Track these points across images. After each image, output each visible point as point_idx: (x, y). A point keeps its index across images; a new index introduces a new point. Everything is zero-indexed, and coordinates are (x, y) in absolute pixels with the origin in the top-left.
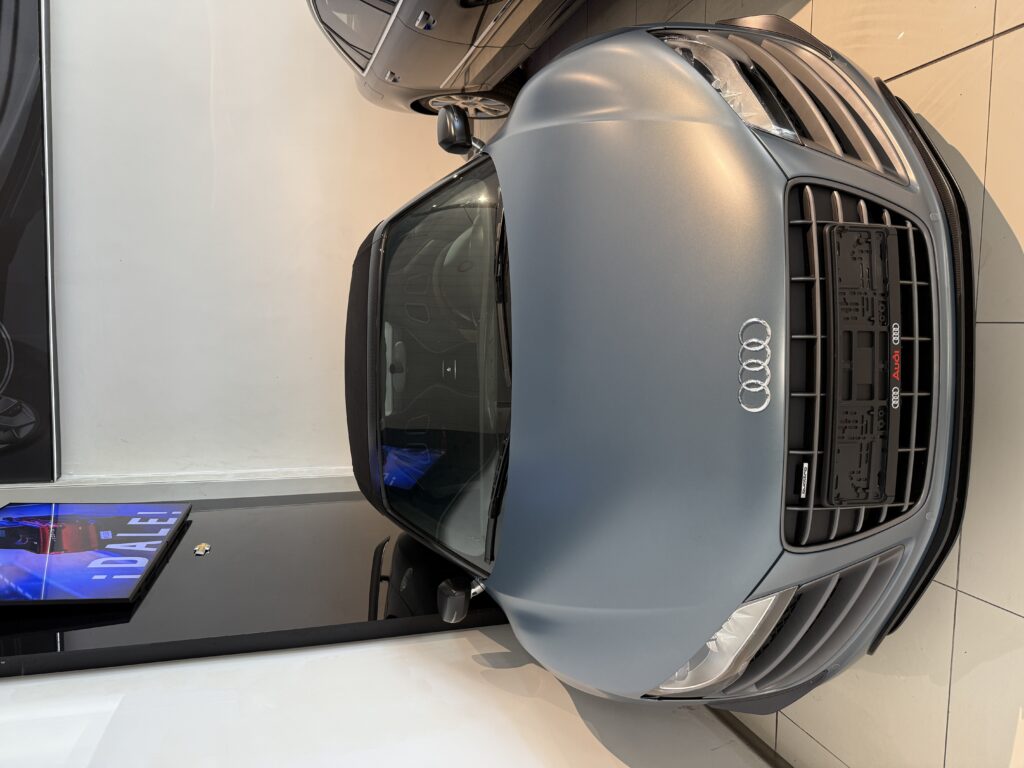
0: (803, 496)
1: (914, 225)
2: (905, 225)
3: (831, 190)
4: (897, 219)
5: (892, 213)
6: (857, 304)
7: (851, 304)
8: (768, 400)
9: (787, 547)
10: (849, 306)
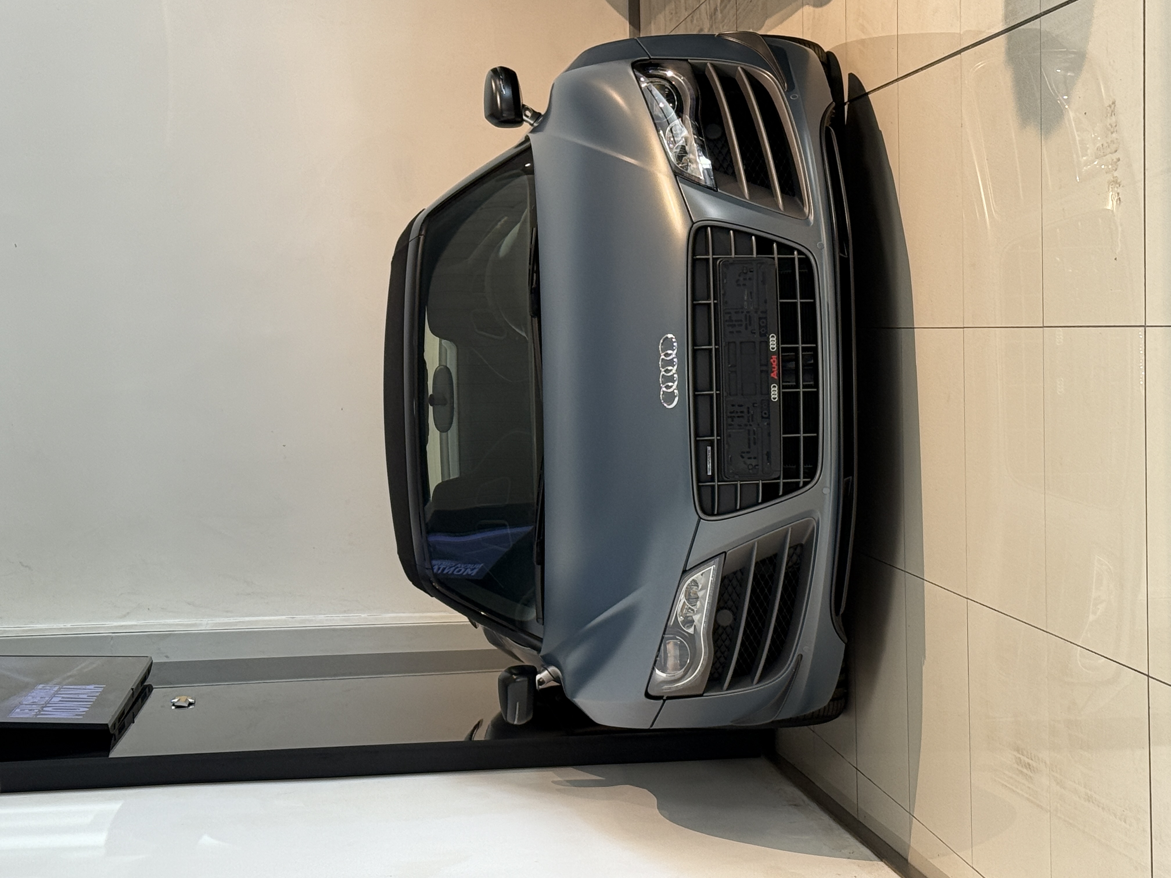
0: (710, 473)
1: (800, 252)
2: (793, 254)
3: (729, 230)
4: (784, 248)
5: (779, 244)
6: (741, 321)
7: (736, 321)
8: (677, 399)
9: (702, 515)
10: (734, 323)
